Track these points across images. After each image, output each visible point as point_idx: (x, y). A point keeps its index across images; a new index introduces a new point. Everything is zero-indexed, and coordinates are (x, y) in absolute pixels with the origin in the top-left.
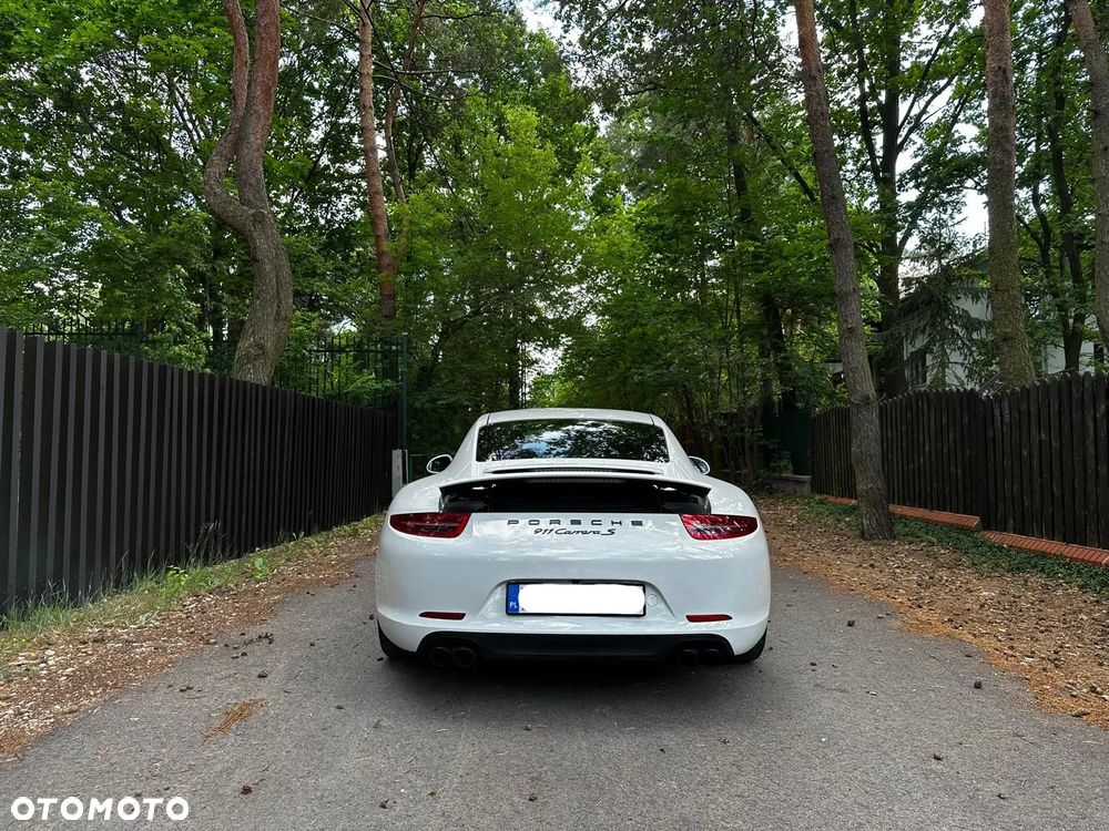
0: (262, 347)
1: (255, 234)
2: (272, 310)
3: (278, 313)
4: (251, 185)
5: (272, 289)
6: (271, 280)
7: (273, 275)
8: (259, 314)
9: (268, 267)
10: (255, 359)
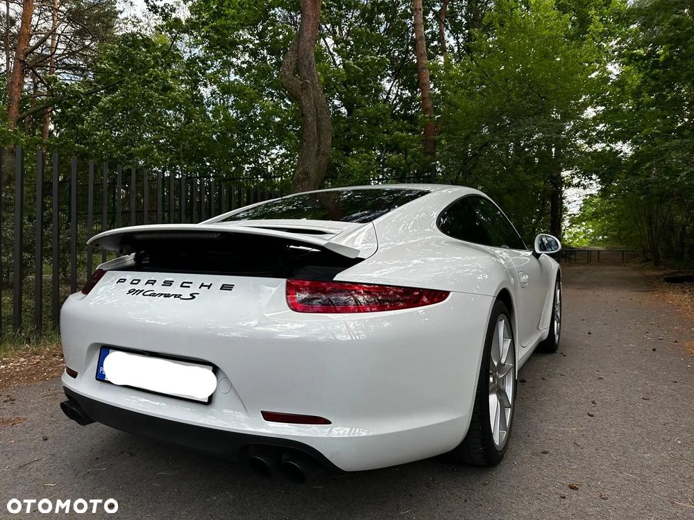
0: (306, 173)
1: (302, 97)
2: (314, 148)
3: (318, 151)
4: (305, 66)
5: (314, 134)
6: (313, 127)
7: (315, 124)
8: (306, 152)
9: (310, 119)
10: (302, 182)
